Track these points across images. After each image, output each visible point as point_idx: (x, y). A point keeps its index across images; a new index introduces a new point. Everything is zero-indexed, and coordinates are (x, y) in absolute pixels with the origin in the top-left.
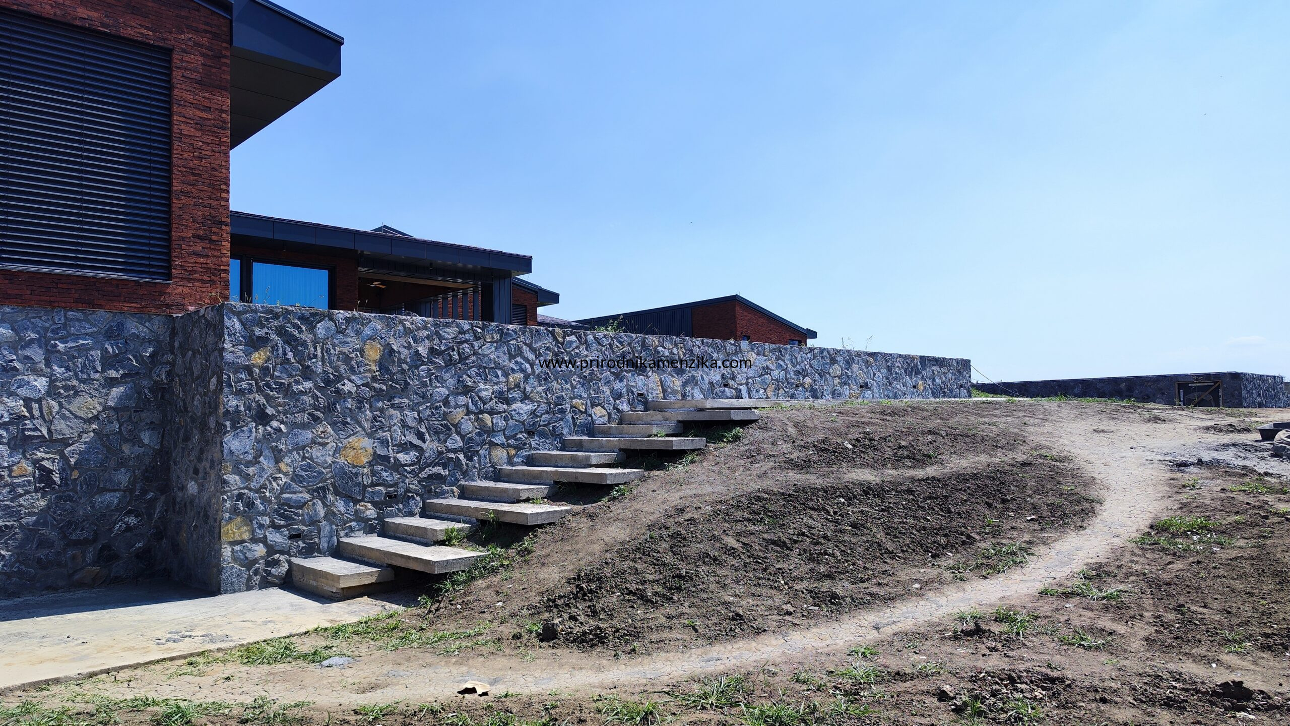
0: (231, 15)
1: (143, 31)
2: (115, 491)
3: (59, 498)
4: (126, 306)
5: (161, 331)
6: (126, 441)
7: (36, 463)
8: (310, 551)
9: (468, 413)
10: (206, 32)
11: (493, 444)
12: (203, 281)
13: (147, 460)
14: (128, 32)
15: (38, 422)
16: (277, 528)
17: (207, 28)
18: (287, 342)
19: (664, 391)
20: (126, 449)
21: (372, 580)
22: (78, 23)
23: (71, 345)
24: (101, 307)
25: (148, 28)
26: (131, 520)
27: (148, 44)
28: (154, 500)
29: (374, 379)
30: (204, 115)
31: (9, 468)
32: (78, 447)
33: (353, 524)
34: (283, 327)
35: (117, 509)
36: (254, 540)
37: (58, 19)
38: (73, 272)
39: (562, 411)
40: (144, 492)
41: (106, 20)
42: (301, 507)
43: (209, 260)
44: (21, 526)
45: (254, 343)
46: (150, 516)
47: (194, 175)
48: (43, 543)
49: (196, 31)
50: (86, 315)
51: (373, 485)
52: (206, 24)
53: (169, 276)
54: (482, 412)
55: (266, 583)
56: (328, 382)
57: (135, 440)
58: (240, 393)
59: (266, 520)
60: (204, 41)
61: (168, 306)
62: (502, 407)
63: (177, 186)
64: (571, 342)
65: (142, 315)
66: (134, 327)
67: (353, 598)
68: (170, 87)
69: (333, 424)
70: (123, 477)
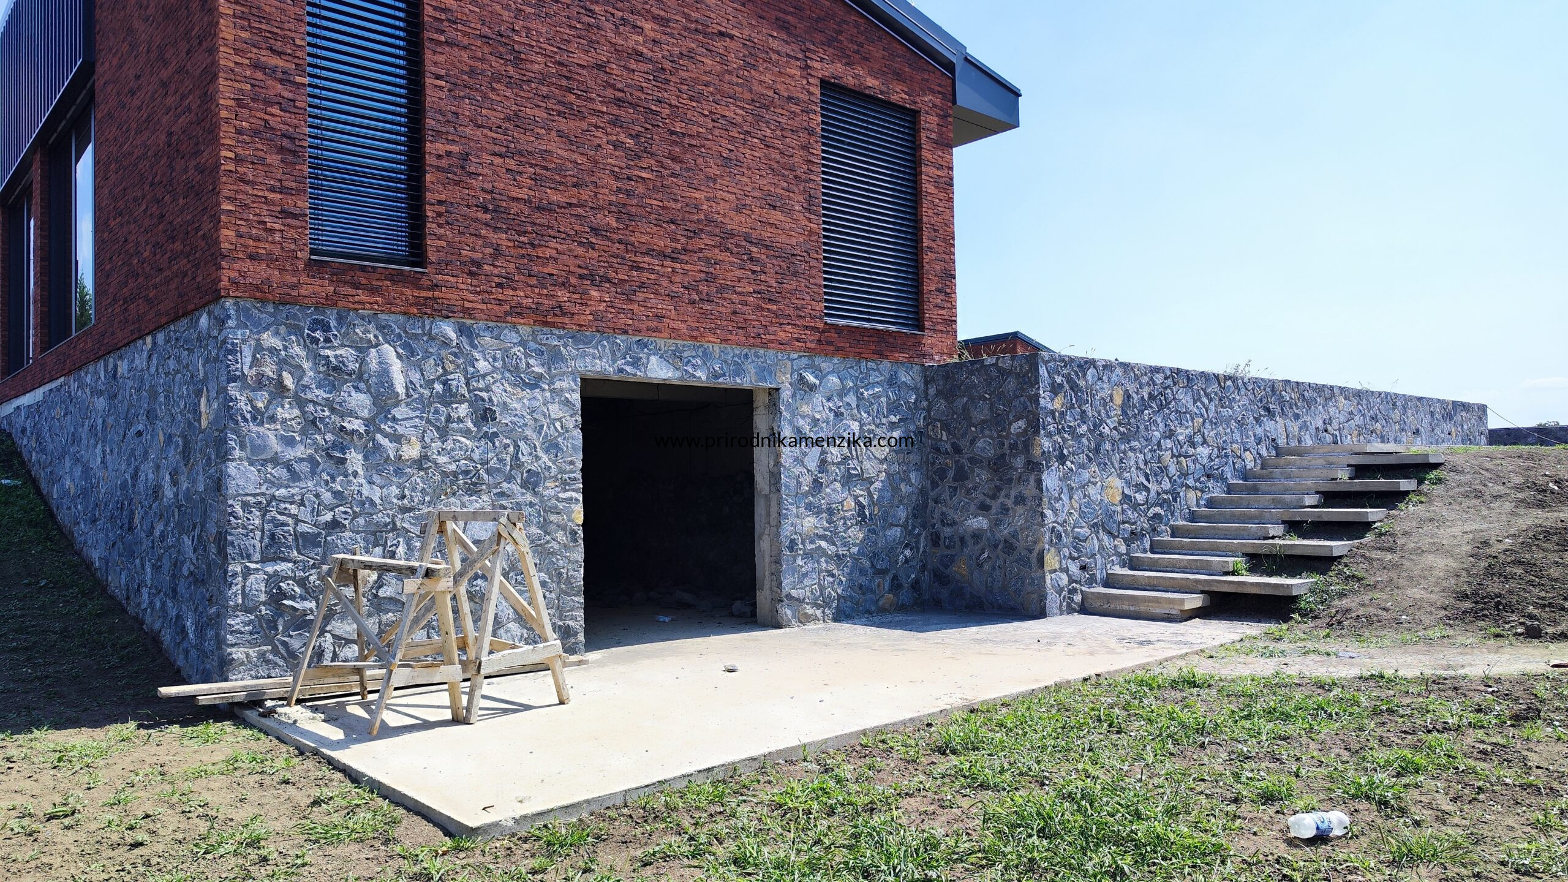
0: (953, 73)
1: (903, 96)
2: (897, 526)
3: (869, 531)
4: (902, 356)
5: (918, 379)
6: (903, 480)
7: (856, 497)
8: (1091, 581)
9: (1173, 456)
10: (939, 92)
11: (1188, 487)
12: (942, 332)
13: (914, 498)
14: (895, 98)
15: (855, 462)
16: (1073, 559)
17: (940, 89)
18: (1072, 388)
19: (1288, 436)
20: (903, 486)
22: (867, 92)
23: (871, 392)
24: (887, 358)
25: (906, 93)
26: (908, 552)
27: (906, 108)
28: (919, 535)
29: (1120, 423)
30: (939, 173)
31: (841, 503)
32: (877, 485)
33: (1114, 558)
34: (1069, 374)
35: (900, 543)
36: (1062, 570)
37: (857, 89)
38: (866, 325)
39: (1226, 456)
40: (914, 528)
41: (884, 88)
42: (1085, 541)
43: (944, 312)
44: (851, 555)
45: (1055, 389)
46: (918, 549)
47: (935, 230)
48: (863, 572)
49: (933, 92)
50: (877, 365)
51: (1124, 523)
52: (939, 85)
53: (921, 328)
54: (1180, 455)
55: (1071, 610)
56: (1095, 426)
57: (908, 481)
58: (1049, 435)
59: (1066, 551)
60: (938, 101)
61: (924, 356)
62: (1191, 451)
63: (926, 243)
64: (1229, 387)
65: (908, 364)
66: (904, 377)
68: (916, 147)
69: (1099, 465)
70: (902, 513)
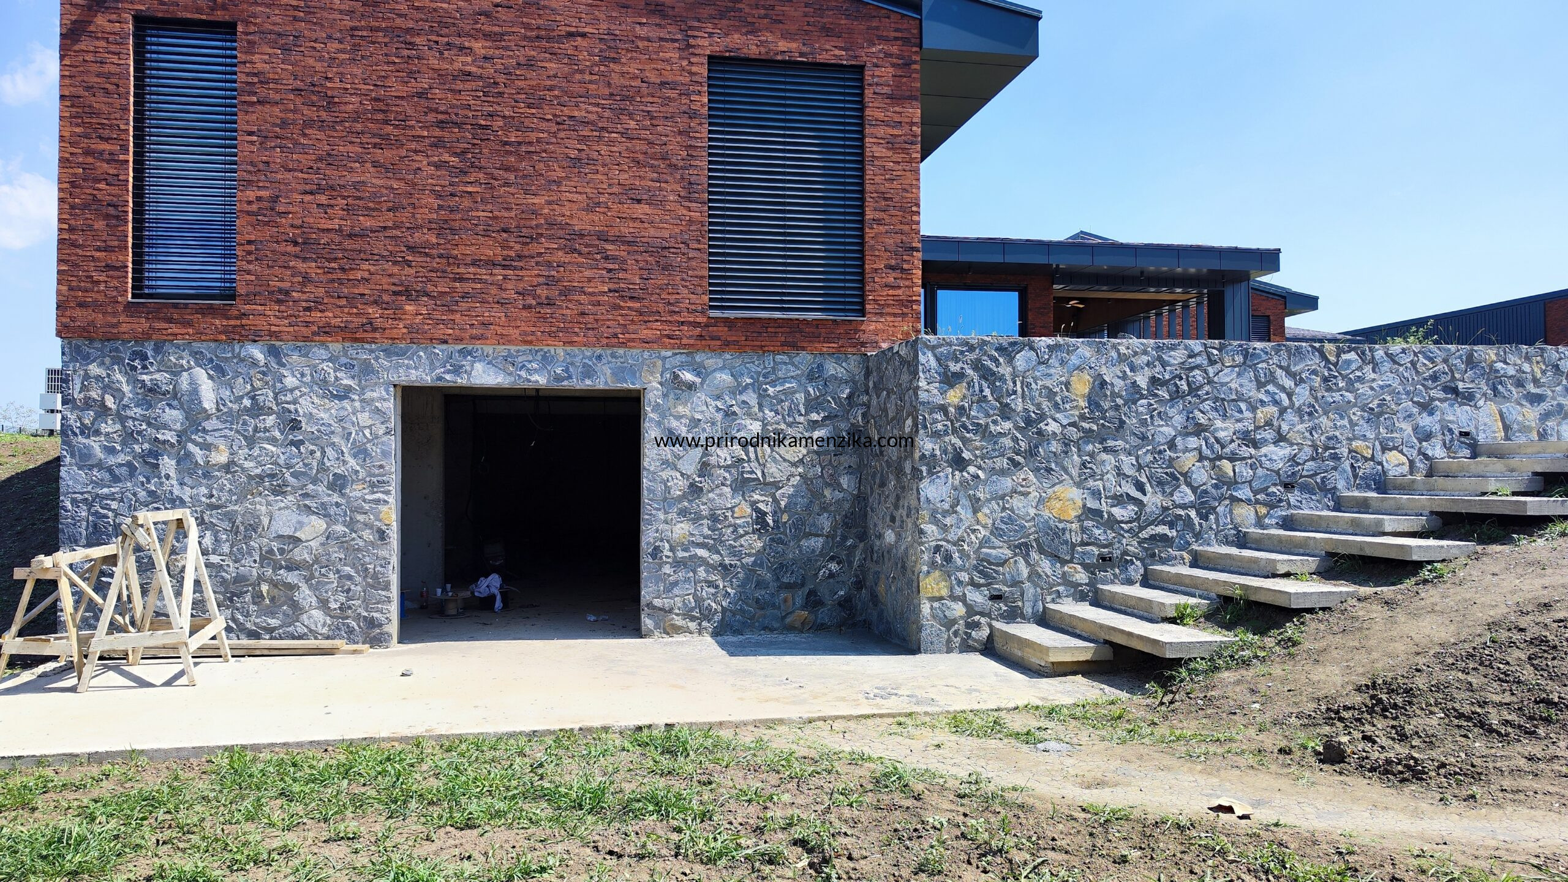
0: (920, 13)
1: (837, 52)
2: (818, 536)
3: (772, 540)
4: (825, 347)
5: (856, 371)
6: (828, 485)
7: (753, 504)
8: (1013, 615)
9: (1201, 458)
10: (896, 39)
11: (1234, 500)
12: (895, 315)
13: (847, 506)
14: (822, 58)
15: (754, 464)
16: (977, 586)
17: (899, 35)
18: (983, 377)
19: (1506, 428)
20: (827, 492)
21: (1086, 656)
22: (779, 58)
23: (779, 388)
24: (803, 349)
25: (841, 48)
26: (833, 566)
27: (842, 65)
28: (854, 547)
29: (1082, 417)
30: (896, 132)
31: (732, 509)
32: (788, 490)
33: (1061, 588)
34: (979, 360)
35: (821, 554)
36: (953, 598)
37: (763, 57)
38: (777, 315)
39: (1336, 457)
40: (844, 538)
41: (805, 49)
42: (1002, 565)
43: (900, 292)
44: (743, 566)
45: (950, 380)
46: (850, 563)
47: (886, 199)
48: (761, 584)
49: (886, 40)
50: (790, 358)
51: (1083, 544)
52: (897, 30)
53: (862, 312)
54: (1220, 458)
55: (966, 647)
56: (1029, 422)
57: (836, 486)
58: (936, 435)
59: (964, 576)
60: (895, 50)
61: (863, 344)
62: (1246, 451)
63: (869, 214)
64: (1348, 362)
65: (839, 355)
66: (832, 368)
67: (1065, 675)
68: (861, 107)
69: (1036, 470)
70: (825, 523)
